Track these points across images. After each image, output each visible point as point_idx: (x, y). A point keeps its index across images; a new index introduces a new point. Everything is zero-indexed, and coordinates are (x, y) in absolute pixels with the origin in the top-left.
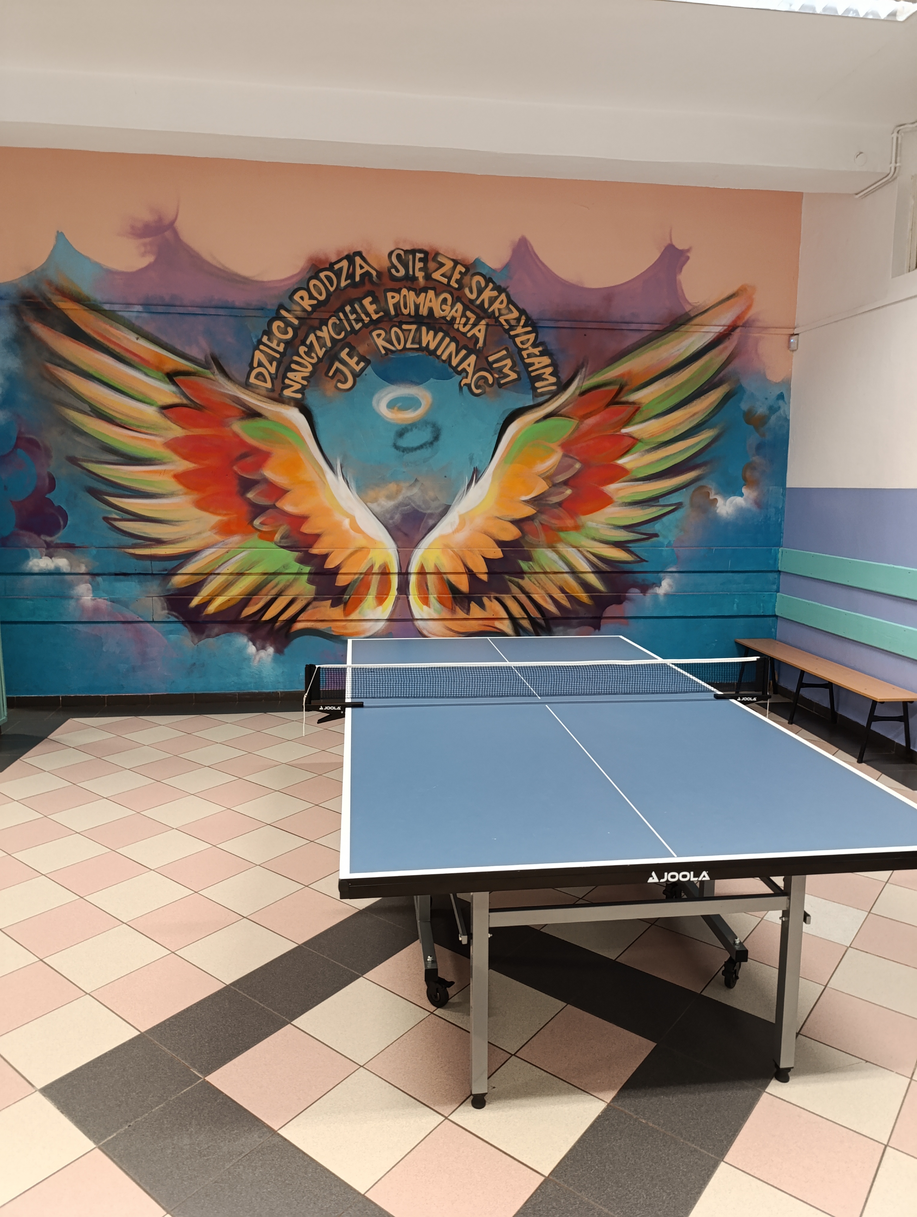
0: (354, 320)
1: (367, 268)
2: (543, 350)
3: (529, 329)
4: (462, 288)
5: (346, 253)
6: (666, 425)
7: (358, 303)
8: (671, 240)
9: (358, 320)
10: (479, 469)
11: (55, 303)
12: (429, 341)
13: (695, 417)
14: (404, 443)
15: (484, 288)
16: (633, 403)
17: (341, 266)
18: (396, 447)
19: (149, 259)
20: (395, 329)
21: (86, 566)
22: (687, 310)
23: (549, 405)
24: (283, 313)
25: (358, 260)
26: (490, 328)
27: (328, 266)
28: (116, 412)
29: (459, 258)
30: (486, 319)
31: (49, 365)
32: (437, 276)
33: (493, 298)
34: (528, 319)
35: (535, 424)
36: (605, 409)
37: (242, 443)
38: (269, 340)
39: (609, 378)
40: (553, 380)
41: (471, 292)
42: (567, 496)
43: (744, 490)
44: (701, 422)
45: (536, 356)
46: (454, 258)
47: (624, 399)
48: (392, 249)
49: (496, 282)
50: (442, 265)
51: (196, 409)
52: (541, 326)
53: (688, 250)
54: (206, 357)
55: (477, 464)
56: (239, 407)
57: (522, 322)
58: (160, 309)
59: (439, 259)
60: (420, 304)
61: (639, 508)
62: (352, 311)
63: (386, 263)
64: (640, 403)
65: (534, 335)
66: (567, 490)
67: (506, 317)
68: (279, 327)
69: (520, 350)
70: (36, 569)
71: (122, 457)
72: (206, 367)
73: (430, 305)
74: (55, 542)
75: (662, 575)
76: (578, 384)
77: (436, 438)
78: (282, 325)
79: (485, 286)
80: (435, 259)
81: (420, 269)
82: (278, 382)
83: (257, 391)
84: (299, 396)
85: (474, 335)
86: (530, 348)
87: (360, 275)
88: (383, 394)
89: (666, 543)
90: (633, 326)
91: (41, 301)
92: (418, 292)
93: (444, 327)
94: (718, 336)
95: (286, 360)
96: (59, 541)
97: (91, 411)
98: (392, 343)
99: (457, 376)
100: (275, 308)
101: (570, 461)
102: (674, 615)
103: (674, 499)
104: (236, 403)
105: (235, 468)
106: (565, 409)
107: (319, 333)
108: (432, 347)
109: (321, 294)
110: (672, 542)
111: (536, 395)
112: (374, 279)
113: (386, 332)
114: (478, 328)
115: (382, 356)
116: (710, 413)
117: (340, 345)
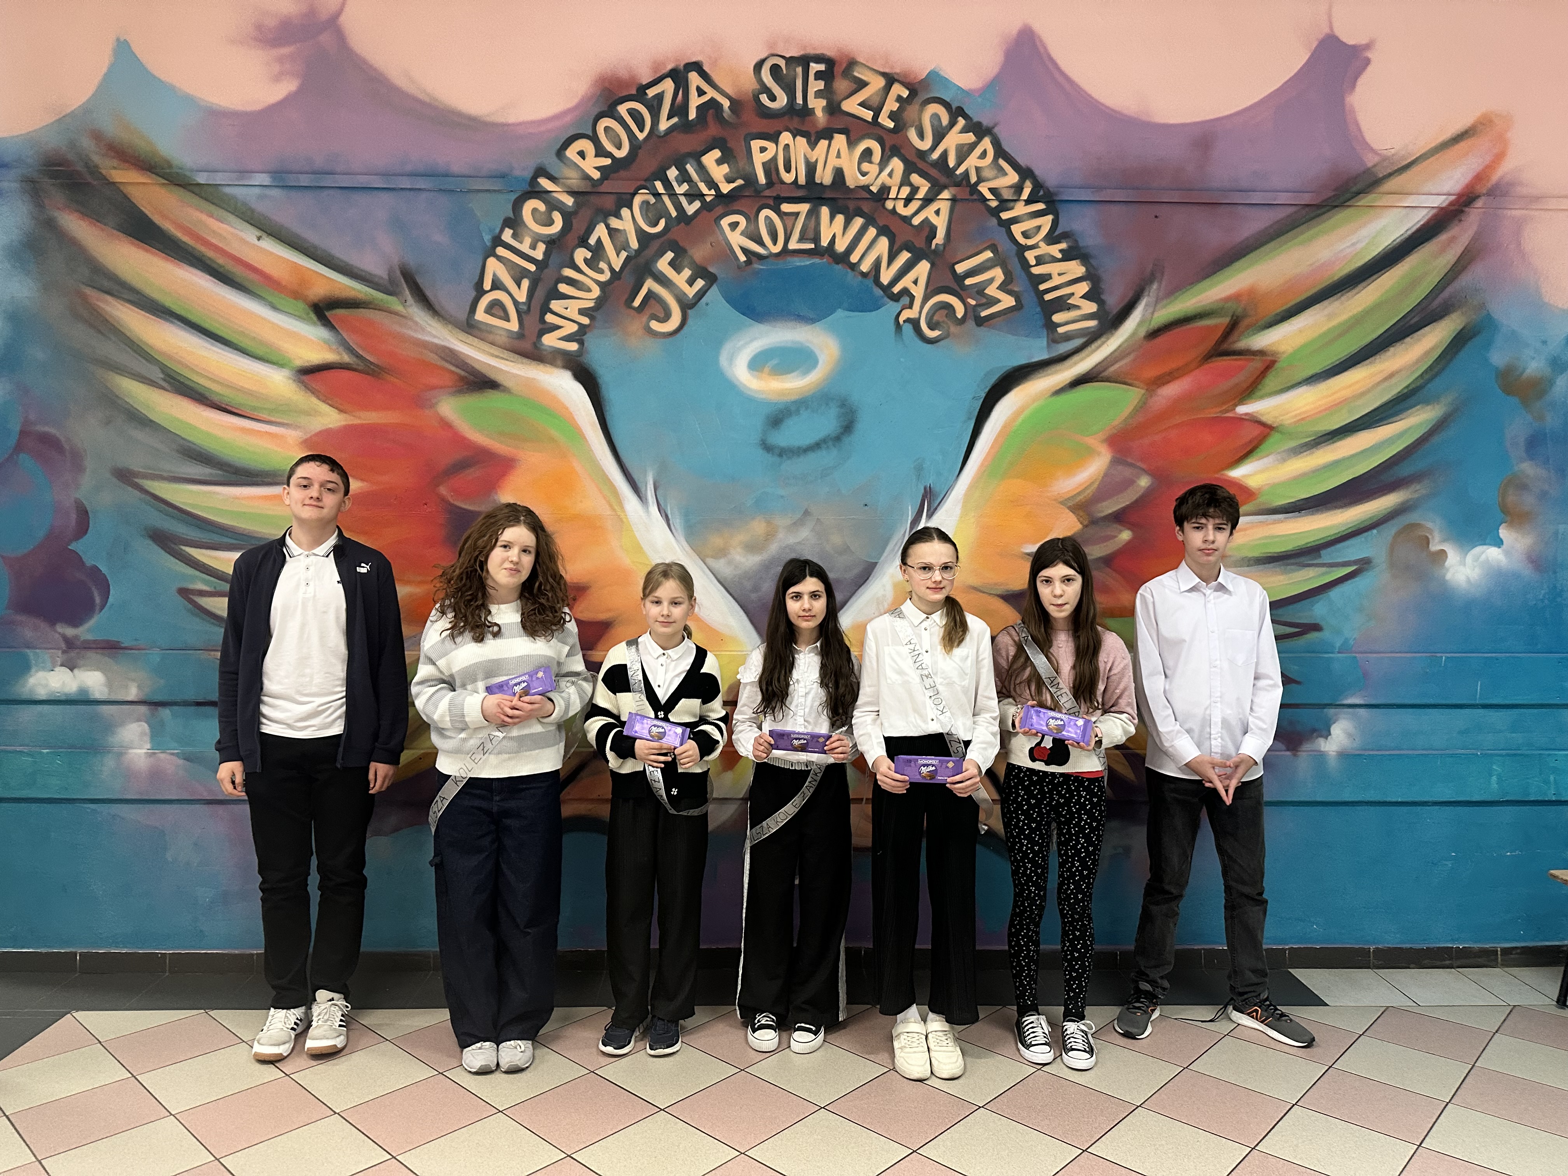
0: (684, 195)
1: (711, 93)
2: (1070, 247)
3: (1041, 206)
4: (902, 130)
5: (670, 67)
6: (1330, 398)
7: (695, 164)
8: (1331, 28)
9: (694, 195)
10: (936, 488)
11: (104, 172)
12: (834, 236)
13: (1394, 380)
14: (783, 438)
15: (947, 126)
16: (1261, 353)
17: (660, 91)
18: (767, 448)
19: (288, 87)
20: (766, 212)
21: (139, 687)
22: (1370, 165)
23: (1082, 360)
24: (545, 183)
25: (694, 79)
26: (959, 206)
27: (634, 92)
28: (214, 381)
29: (896, 69)
30: (950, 188)
31: (88, 291)
32: (851, 106)
33: (965, 149)
34: (1038, 186)
35: (1054, 398)
36: (1200, 366)
37: (459, 440)
38: (515, 236)
39: (1208, 301)
40: (1091, 307)
41: (921, 136)
42: (1120, 546)
43: (1504, 532)
44: (1406, 391)
45: (1055, 260)
46: (887, 70)
47: (1242, 344)
48: (763, 56)
49: (971, 116)
50: (863, 84)
51: (368, 374)
52: (1066, 198)
53: (1368, 47)
54: (390, 272)
55: (930, 481)
56: (453, 369)
57: (1025, 195)
58: (304, 180)
59: (856, 74)
60: (817, 161)
61: (1278, 569)
62: (680, 178)
63: (749, 83)
64: (1274, 353)
65: (1050, 218)
66: (1121, 531)
67: (993, 184)
68: (535, 210)
69: (1022, 249)
70: (42, 693)
71: (220, 469)
72: (390, 290)
73: (838, 163)
74: (82, 639)
75: (1331, 711)
76: (1144, 315)
77: (848, 427)
78: (542, 207)
79: (950, 122)
80: (847, 72)
81: (819, 94)
82: (532, 320)
83: (491, 337)
84: (573, 347)
85: (926, 221)
86: (1042, 244)
87: (698, 107)
88: (741, 343)
89: (1338, 645)
90: (1257, 198)
91: (79, 168)
92: (813, 139)
93: (866, 207)
94: (1435, 216)
95: (549, 274)
96: (90, 637)
97: (164, 380)
98: (760, 242)
99: (891, 303)
100: (528, 174)
101: (1127, 472)
102: (1362, 799)
103: (1354, 550)
104: (447, 361)
105: (443, 490)
106: (1116, 366)
107: (614, 223)
108: (841, 246)
109: (619, 147)
110: (1352, 642)
111: (1055, 339)
112: (725, 115)
113: (748, 219)
114: (934, 207)
115: (739, 267)
116: (1426, 372)
117: (655, 245)
